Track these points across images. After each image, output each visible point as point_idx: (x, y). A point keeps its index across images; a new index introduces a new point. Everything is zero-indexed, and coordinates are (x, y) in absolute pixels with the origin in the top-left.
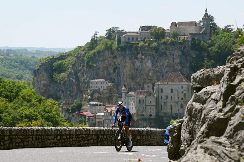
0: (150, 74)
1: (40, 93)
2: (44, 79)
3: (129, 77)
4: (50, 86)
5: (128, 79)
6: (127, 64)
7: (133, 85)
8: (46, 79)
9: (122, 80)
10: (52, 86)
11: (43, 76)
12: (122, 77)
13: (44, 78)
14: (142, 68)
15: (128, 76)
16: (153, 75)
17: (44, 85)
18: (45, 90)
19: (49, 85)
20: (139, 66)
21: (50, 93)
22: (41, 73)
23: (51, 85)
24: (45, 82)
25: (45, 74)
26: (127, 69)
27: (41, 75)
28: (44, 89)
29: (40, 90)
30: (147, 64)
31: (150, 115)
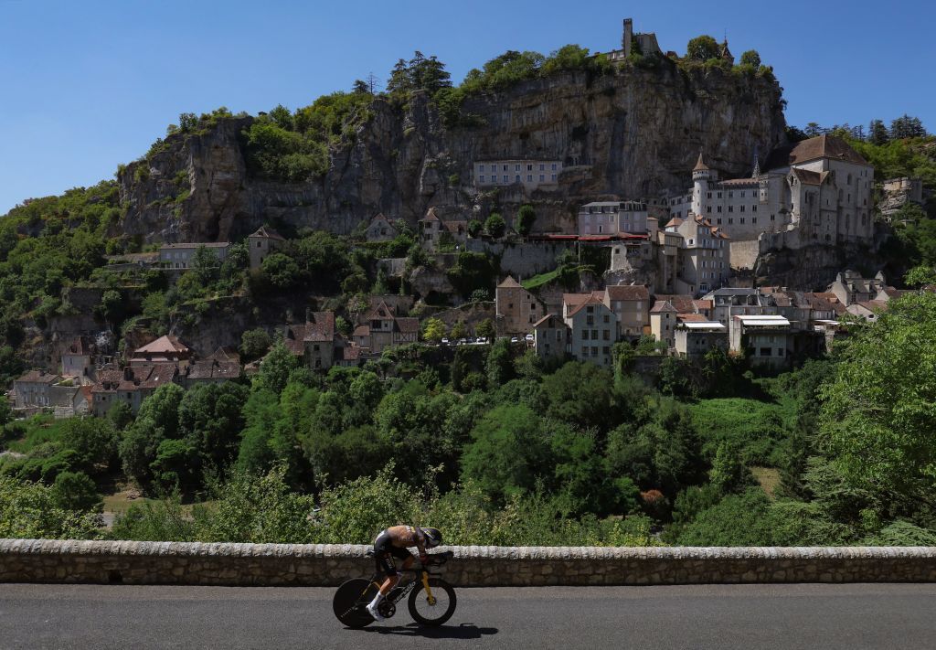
0: (724, 144)
1: (209, 207)
2: (225, 167)
3: (653, 152)
4: (242, 189)
5: (648, 157)
6: (658, 113)
7: (660, 172)
8: (231, 167)
9: (625, 159)
10: (250, 189)
11: (223, 158)
12: (627, 148)
13: (227, 165)
14: (704, 126)
15: (651, 147)
16: (728, 147)
17: (225, 185)
18: (228, 200)
19: (238, 186)
20: (697, 121)
21: (241, 209)
22: (216, 147)
23: (244, 185)
24: (228, 176)
25: (231, 151)
26: (652, 126)
27: (217, 153)
28: (225, 195)
29: (209, 198)
30: (722, 116)
31: (828, 237)
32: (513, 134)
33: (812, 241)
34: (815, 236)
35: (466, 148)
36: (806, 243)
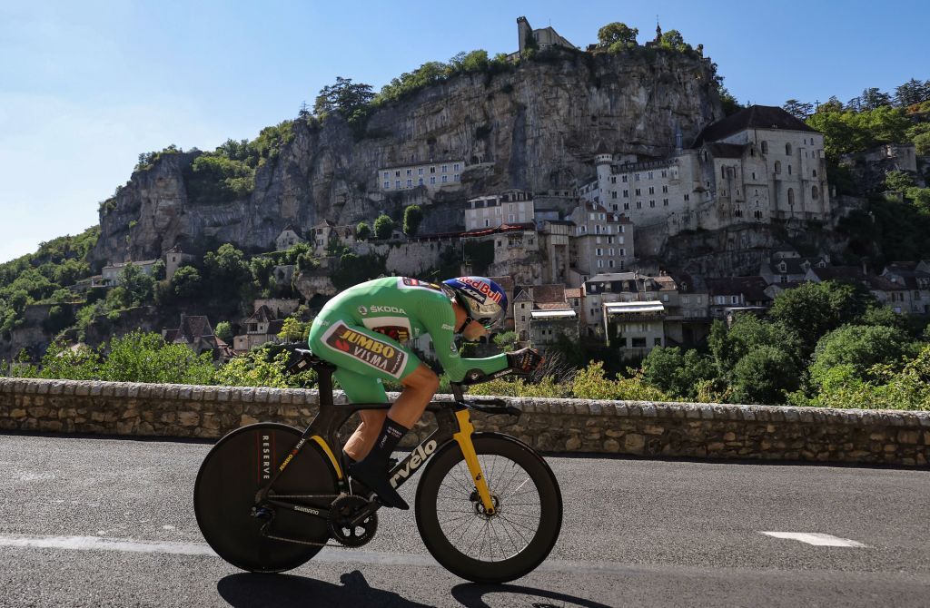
0: (640, 127)
1: (153, 230)
2: (167, 195)
3: (559, 142)
4: (183, 213)
5: (554, 148)
6: (560, 104)
7: (569, 162)
8: (174, 195)
9: (528, 153)
10: (190, 213)
11: (166, 187)
12: (530, 142)
13: (169, 193)
14: (614, 111)
15: (556, 139)
16: (645, 130)
17: (168, 211)
18: (170, 224)
19: (180, 211)
20: (605, 107)
21: (182, 231)
22: (161, 179)
23: (185, 211)
24: (171, 203)
25: (174, 181)
26: (556, 117)
27: (161, 184)
28: (168, 219)
29: (153, 223)
30: (634, 98)
31: (758, 215)
32: (419, 140)
33: (736, 220)
34: (739, 214)
35: (373, 158)
36: (727, 223)
